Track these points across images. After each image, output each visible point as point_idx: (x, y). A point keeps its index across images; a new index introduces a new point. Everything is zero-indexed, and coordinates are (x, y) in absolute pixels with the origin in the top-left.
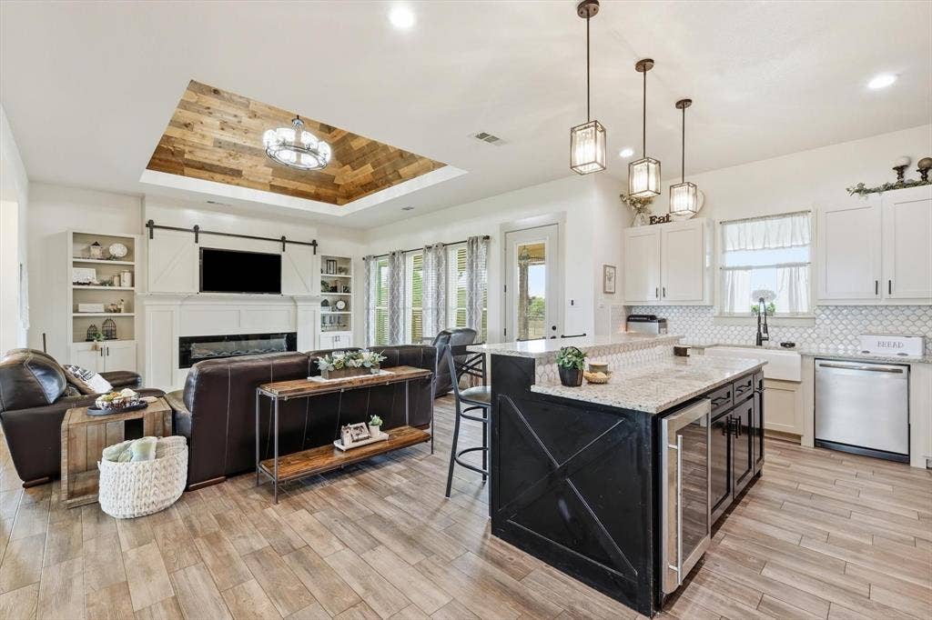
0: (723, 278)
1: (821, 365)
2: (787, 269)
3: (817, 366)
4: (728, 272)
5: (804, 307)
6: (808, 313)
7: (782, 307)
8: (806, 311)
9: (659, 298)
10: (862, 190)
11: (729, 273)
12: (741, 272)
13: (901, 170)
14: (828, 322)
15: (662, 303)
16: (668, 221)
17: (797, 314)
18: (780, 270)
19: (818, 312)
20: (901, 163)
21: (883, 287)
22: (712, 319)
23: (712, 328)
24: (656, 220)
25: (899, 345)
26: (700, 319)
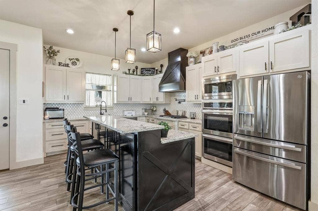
2: (105, 92)
9: (66, 100)
10: (126, 73)
11: (88, 91)
12: (92, 91)
14: (116, 108)
16: (68, 66)
18: (103, 92)
19: (114, 105)
20: (130, 68)
21: (130, 99)
22: (83, 108)
23: (83, 112)
24: (62, 64)
25: (131, 113)
26: (78, 109)
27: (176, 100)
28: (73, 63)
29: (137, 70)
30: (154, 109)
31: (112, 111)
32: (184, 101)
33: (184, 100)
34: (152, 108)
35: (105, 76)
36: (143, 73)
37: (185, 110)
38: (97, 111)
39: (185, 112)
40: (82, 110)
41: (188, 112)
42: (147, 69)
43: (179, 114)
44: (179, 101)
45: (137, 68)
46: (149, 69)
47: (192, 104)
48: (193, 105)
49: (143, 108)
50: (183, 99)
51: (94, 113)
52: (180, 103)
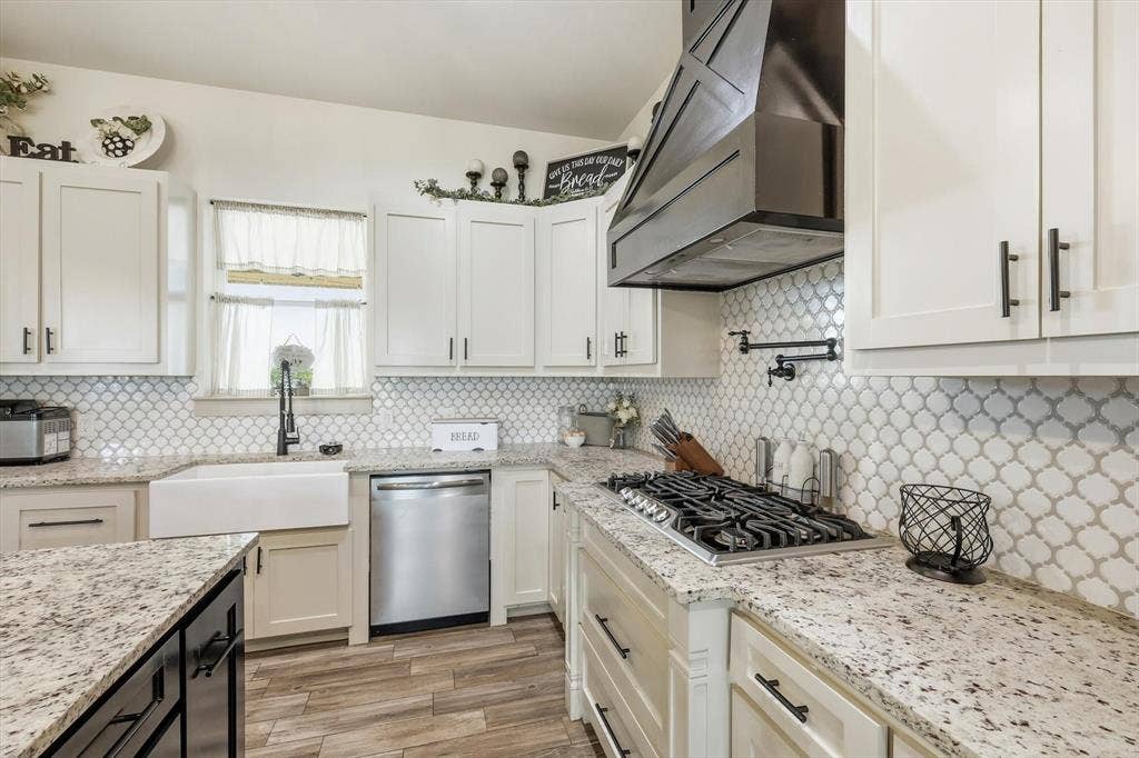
0: (216, 320)
1: (379, 488)
2: (332, 311)
3: (374, 488)
4: (227, 306)
5: (357, 380)
6: (362, 391)
7: (323, 378)
8: (359, 385)
9: (33, 357)
10: (433, 190)
11: (228, 309)
12: (252, 308)
13: (475, 177)
14: (389, 403)
15: (43, 370)
16: (66, 158)
17: (347, 390)
18: (321, 312)
19: (377, 387)
20: (475, 168)
21: (459, 347)
22: (191, 406)
23: (191, 423)
24: (31, 149)
25: (473, 437)
26: (162, 406)
27: (746, 348)
28: (107, 142)
29: (522, 177)
30: (624, 416)
31: (365, 419)
32: (832, 356)
33: (831, 343)
34: (612, 406)
35: (334, 222)
36: (557, 191)
37: (839, 448)
38: (261, 422)
39: (835, 461)
40: (184, 414)
41: (867, 466)
42: (578, 164)
43: (777, 477)
44: (780, 359)
45: (522, 164)
46: (591, 161)
47: (926, 385)
48: (938, 402)
49: (564, 402)
50: (816, 337)
51: (254, 431)
52: (785, 371)
